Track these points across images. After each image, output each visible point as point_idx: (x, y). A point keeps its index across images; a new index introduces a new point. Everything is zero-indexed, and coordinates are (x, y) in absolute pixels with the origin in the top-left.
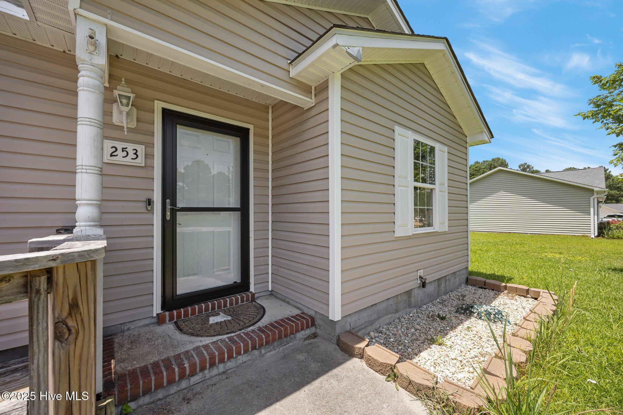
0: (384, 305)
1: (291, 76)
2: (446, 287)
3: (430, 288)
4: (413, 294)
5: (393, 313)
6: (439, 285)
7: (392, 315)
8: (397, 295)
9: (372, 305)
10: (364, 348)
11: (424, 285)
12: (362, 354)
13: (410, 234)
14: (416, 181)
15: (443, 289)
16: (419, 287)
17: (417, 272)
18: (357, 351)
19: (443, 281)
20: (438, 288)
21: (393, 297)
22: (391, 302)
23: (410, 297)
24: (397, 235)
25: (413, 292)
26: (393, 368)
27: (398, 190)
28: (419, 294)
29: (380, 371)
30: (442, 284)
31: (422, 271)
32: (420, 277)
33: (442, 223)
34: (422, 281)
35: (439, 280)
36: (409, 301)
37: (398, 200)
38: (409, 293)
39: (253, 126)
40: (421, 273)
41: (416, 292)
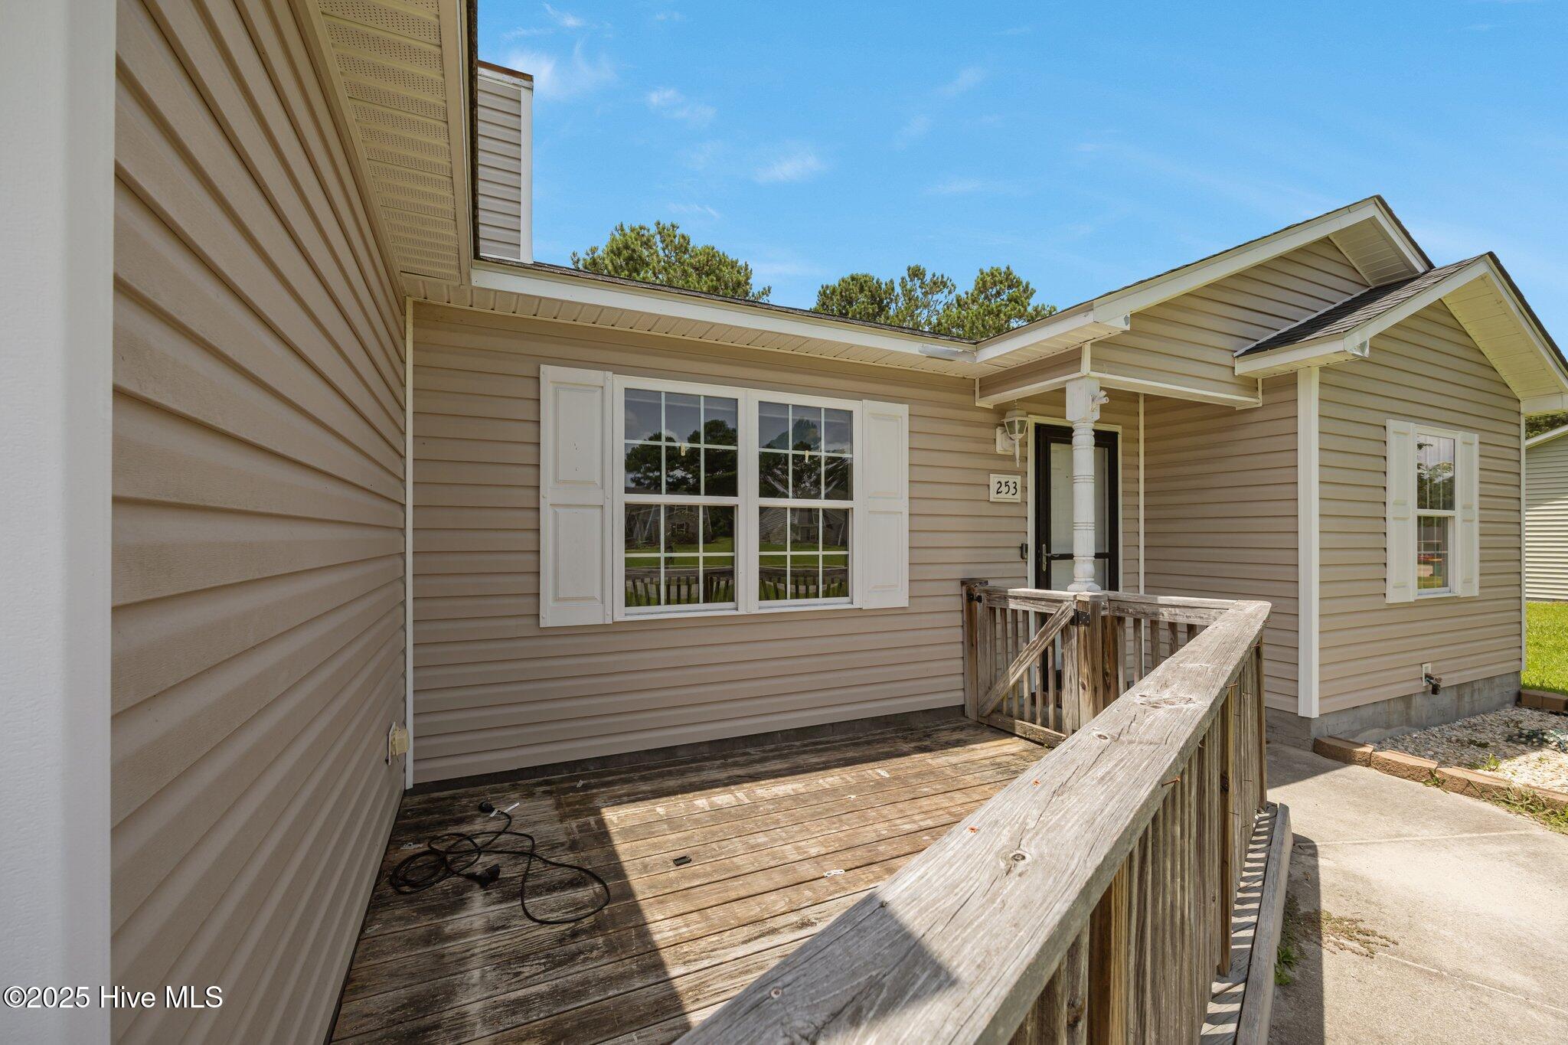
0: (1370, 711)
1: (1236, 374)
2: (1473, 702)
3: (1444, 700)
4: (1414, 704)
5: (1383, 727)
6: (1460, 697)
7: (1382, 730)
8: (1388, 700)
9: (1354, 708)
10: (1371, 753)
11: (1435, 690)
12: (1369, 760)
13: (1412, 600)
14: (1420, 506)
15: (1467, 705)
16: (1424, 693)
17: (1419, 667)
18: (1359, 756)
19: (1467, 691)
20: (1458, 702)
21: (1383, 701)
22: (1379, 708)
23: (1408, 707)
24: (1390, 600)
25: (1414, 700)
26: (1433, 772)
27: (1392, 527)
28: (1422, 706)
29: (1409, 776)
30: (1466, 695)
31: (1429, 665)
32: (1427, 676)
33: (1467, 582)
34: (1430, 683)
35: (1459, 686)
36: (1407, 714)
37: (1392, 543)
38: (1407, 699)
39: (1120, 427)
40: (1428, 668)
41: (1418, 701)
